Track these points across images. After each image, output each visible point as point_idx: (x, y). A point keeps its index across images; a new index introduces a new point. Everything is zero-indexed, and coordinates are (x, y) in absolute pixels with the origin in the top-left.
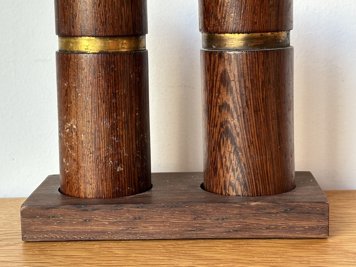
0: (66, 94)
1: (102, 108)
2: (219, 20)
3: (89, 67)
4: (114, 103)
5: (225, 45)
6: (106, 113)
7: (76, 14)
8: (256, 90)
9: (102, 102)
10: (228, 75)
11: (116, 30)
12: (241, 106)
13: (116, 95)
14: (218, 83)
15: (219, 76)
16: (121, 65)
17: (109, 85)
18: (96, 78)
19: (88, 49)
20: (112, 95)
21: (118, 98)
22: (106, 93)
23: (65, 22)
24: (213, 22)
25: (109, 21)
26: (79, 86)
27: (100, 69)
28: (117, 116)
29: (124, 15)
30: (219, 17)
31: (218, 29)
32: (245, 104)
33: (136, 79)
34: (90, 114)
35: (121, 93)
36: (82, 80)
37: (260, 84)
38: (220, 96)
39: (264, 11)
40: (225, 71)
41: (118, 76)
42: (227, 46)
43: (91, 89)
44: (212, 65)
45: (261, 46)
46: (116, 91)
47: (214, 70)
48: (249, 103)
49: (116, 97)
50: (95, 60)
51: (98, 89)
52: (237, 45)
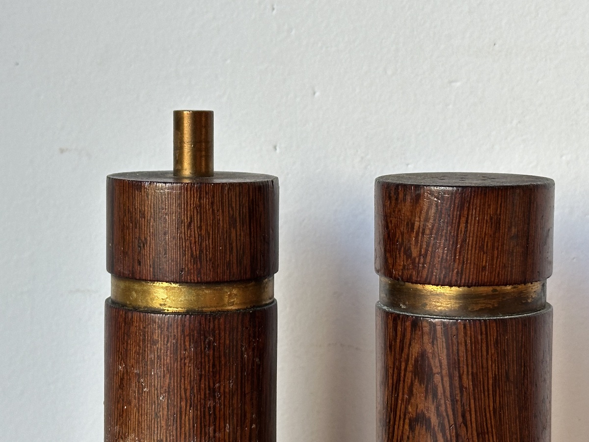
0: (121, 386)
1: (187, 417)
2: (415, 259)
3: (166, 339)
4: (210, 407)
5: (426, 304)
6: (194, 426)
7: (146, 239)
8: (482, 394)
9: (188, 405)
10: (429, 361)
11: (220, 270)
12: (452, 422)
13: (214, 391)
14: (409, 375)
15: (412, 362)
16: (227, 336)
17: (203, 373)
18: (179, 360)
19: (165, 305)
20: (207, 392)
21: (219, 399)
22: (195, 388)
23: (125, 253)
24: (401, 261)
25: (206, 255)
26: (146, 374)
27: (187, 344)
28: (215, 432)
29: (234, 244)
30: (415, 252)
31: (411, 275)
32: (460, 419)
33: (253, 360)
34: (165, 427)
35: (225, 387)
36: (152, 362)
37: (491, 382)
38: (413, 401)
39: (500, 247)
40: (423, 355)
41: (220, 357)
42: (428, 308)
43: (168, 381)
44: (398, 341)
45: (493, 311)
46: (214, 385)
47: (402, 349)
48: (468, 418)
49: (214, 397)
50: (177, 327)
51: (181, 381)
52: (448, 308)
